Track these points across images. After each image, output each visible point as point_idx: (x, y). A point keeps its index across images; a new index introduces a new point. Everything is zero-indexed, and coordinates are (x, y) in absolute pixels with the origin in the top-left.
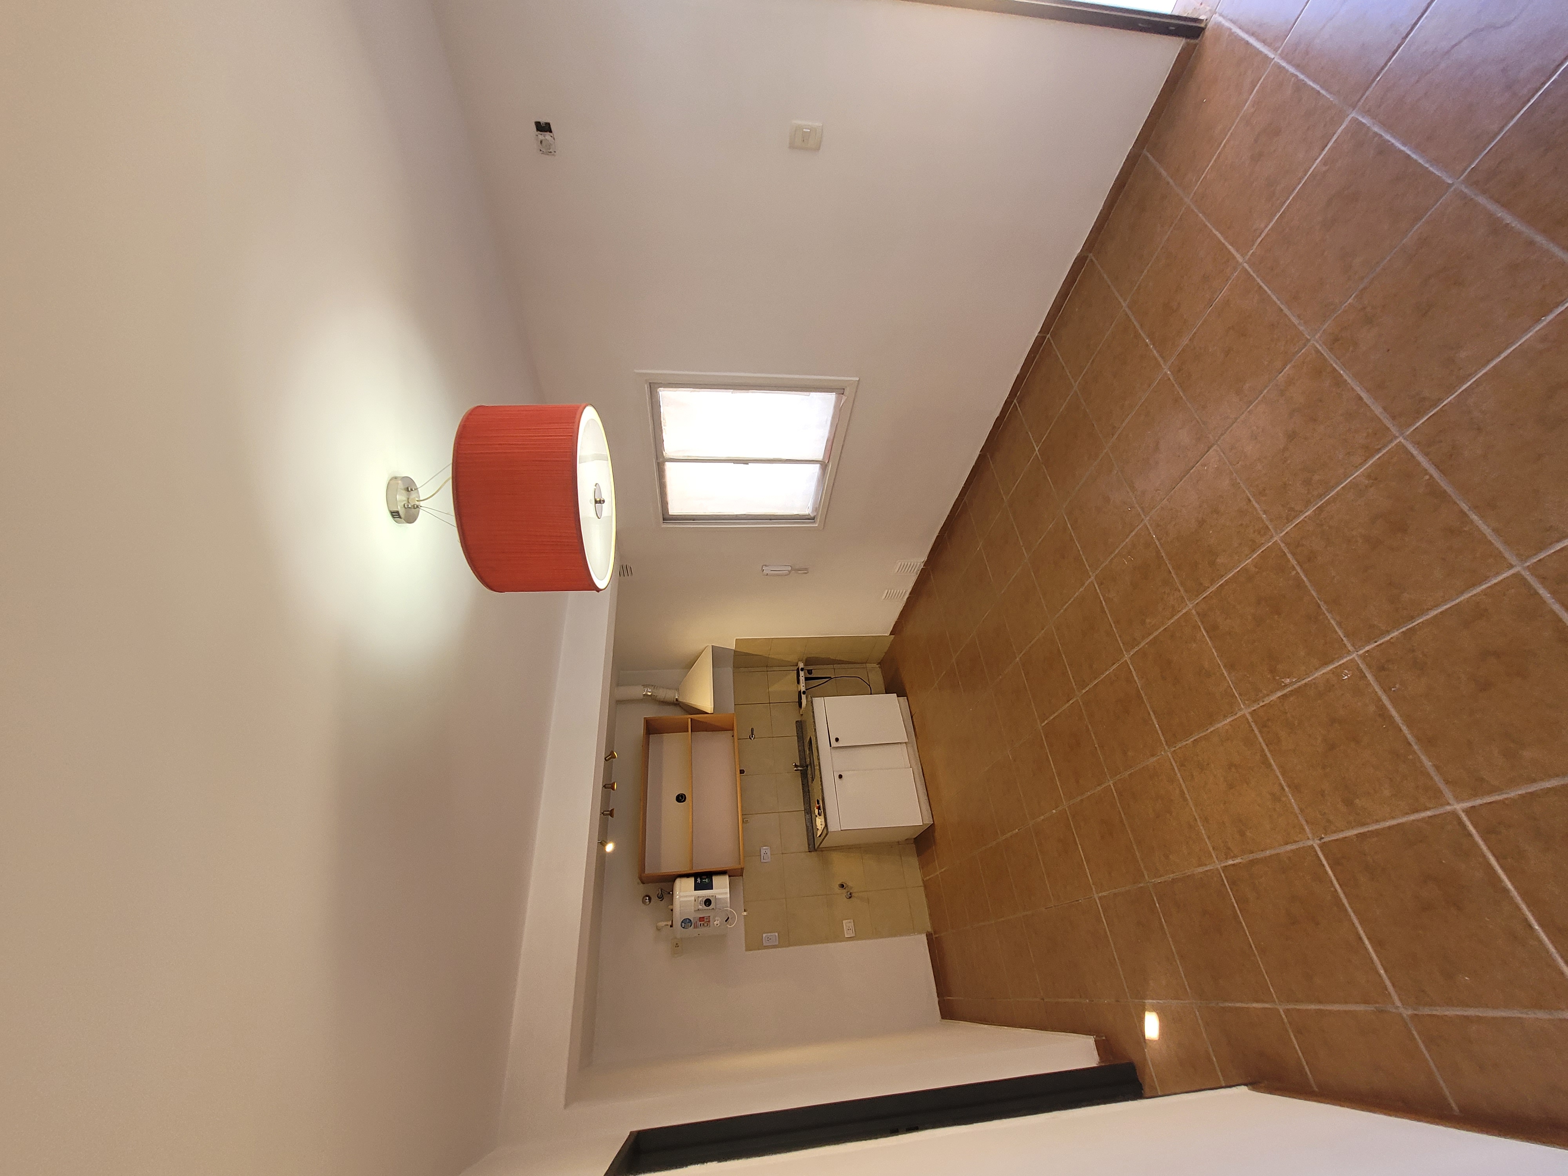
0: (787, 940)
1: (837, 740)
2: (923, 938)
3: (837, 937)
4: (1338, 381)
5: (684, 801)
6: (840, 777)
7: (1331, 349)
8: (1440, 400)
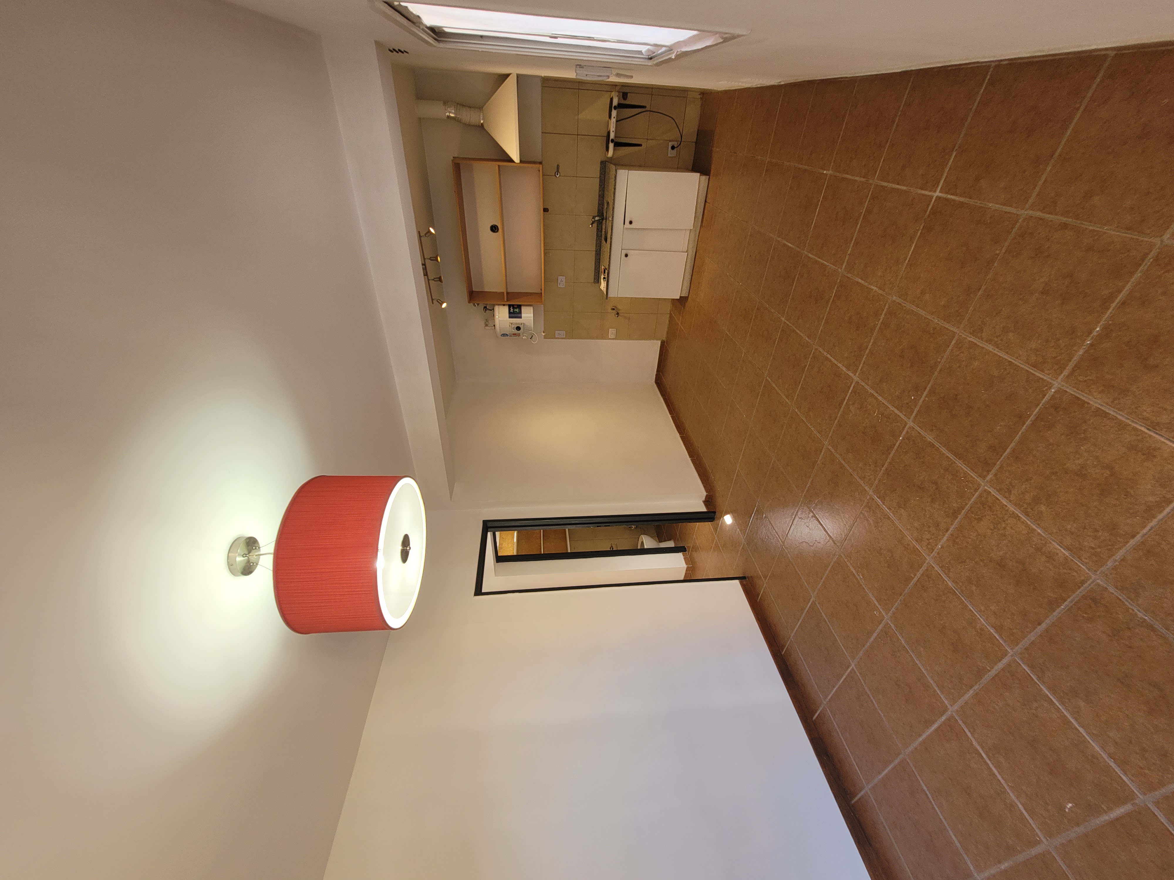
0: (570, 335)
1: (631, 223)
2: (659, 342)
3: (603, 336)
4: (1053, 604)
5: (496, 232)
6: (626, 255)
7: (1084, 597)
8: (1044, 683)
